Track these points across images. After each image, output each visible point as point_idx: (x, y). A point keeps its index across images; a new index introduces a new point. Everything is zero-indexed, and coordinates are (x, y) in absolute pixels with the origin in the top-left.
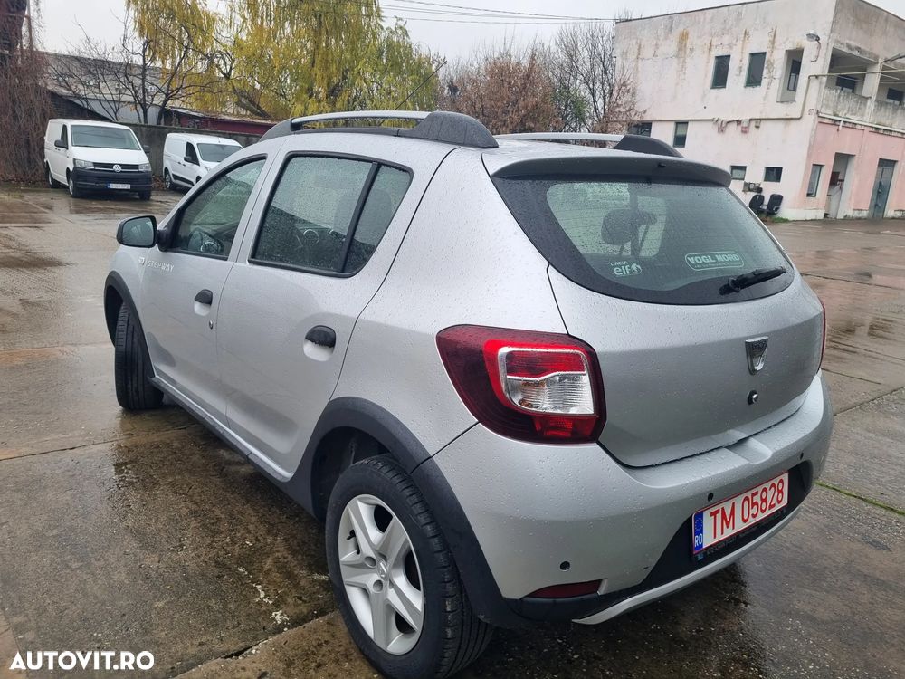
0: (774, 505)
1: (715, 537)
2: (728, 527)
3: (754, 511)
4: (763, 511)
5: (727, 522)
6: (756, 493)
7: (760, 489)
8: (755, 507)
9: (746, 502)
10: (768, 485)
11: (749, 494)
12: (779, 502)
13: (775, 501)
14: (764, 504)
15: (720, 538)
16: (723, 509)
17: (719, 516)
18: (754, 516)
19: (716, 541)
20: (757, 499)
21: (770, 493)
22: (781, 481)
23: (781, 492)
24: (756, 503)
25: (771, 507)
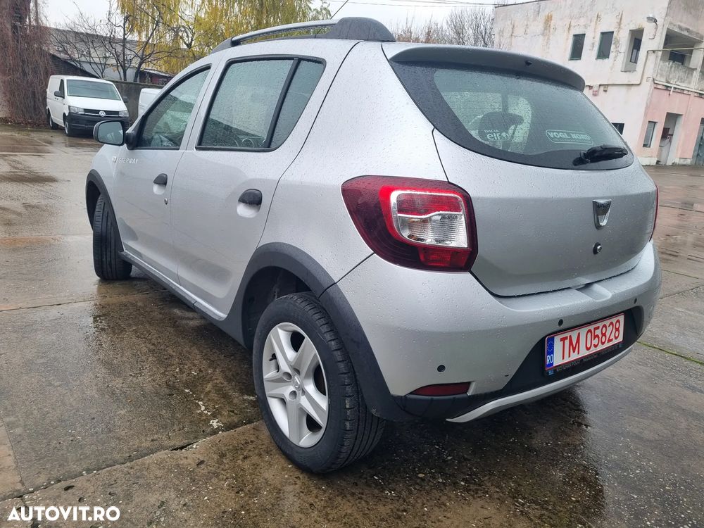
0: (612, 340)
1: (563, 359)
2: (574, 352)
3: (595, 342)
4: (603, 343)
5: (573, 348)
6: (598, 328)
7: (601, 325)
8: (597, 339)
9: (589, 334)
10: (607, 323)
11: (592, 327)
12: (616, 338)
13: (612, 337)
14: (604, 337)
15: (567, 360)
16: (570, 336)
17: (567, 342)
18: (595, 346)
19: (565, 361)
20: (598, 332)
21: (609, 329)
22: (618, 321)
23: (617, 330)
24: (598, 336)
25: (610, 341)
